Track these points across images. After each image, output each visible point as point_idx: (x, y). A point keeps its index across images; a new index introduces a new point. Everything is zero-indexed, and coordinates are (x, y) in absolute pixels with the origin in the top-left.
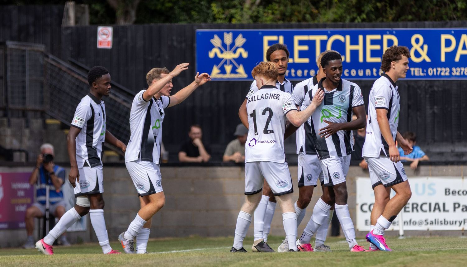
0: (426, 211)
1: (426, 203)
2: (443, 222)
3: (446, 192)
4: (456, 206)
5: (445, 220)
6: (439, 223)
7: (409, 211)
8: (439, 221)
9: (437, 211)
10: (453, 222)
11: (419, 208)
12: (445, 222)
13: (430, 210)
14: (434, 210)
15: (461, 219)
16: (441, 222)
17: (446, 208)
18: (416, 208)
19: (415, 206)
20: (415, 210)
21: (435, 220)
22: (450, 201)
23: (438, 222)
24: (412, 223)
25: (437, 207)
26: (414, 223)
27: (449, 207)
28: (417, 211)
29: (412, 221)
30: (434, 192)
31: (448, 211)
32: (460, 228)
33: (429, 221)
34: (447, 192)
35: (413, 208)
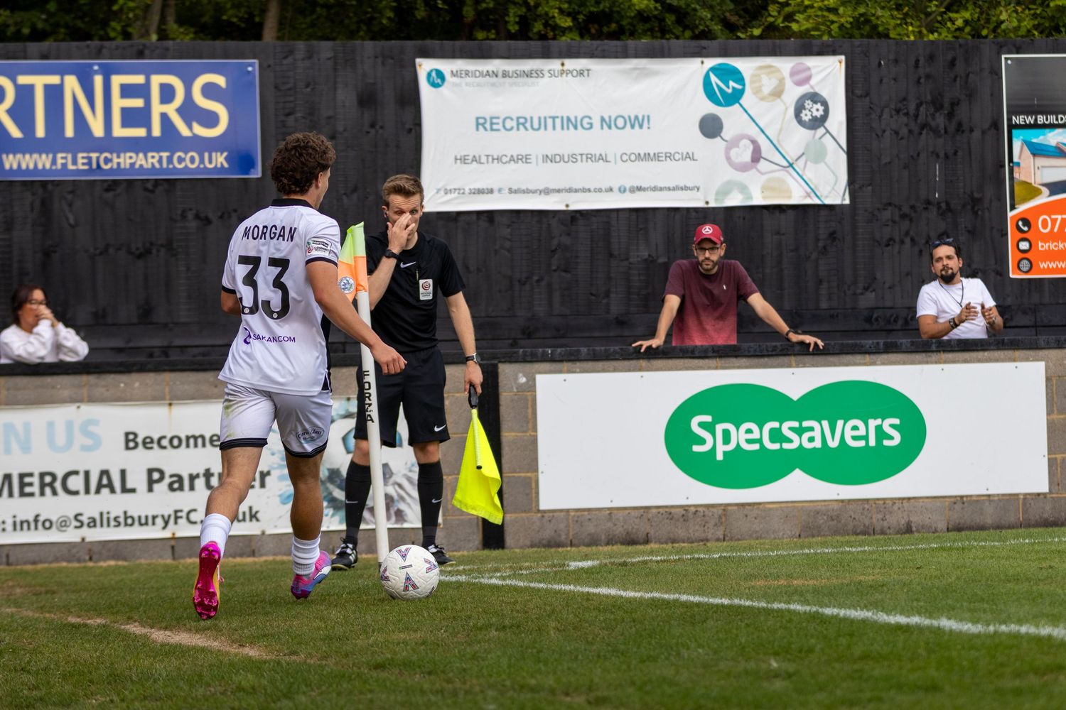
0: (76, 493)
1: (76, 473)
2: (122, 520)
3: (127, 441)
4: (154, 477)
5: (125, 513)
6: (113, 523)
7: (32, 495)
8: (112, 516)
9: (105, 491)
10: (147, 517)
11: (58, 485)
12: (128, 520)
13: (87, 491)
14: (98, 491)
15: (168, 511)
16: (116, 519)
17: (129, 485)
18: (51, 485)
19: (48, 479)
20: (48, 490)
21: (101, 514)
22: (138, 463)
23: (108, 519)
24: (40, 524)
25: (105, 481)
26: (47, 524)
27: (137, 479)
28: (55, 493)
29: (41, 519)
30: (97, 443)
31: (133, 491)
32: (167, 534)
33: (85, 519)
34: (131, 441)
35: (43, 486)
